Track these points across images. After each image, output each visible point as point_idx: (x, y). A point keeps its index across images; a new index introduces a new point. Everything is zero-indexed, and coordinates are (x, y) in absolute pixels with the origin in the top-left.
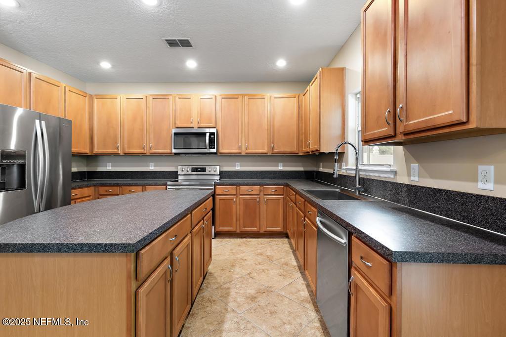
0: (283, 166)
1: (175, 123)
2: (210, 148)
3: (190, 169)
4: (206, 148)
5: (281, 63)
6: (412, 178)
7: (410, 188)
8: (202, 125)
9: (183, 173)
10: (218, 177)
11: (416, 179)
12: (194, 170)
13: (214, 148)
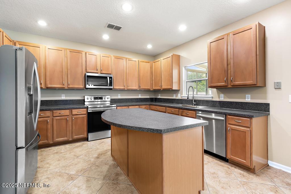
0: (141, 96)
1: (86, 70)
2: (110, 86)
3: (93, 98)
4: (107, 86)
5: (149, 47)
6: (221, 99)
7: (220, 102)
8: (103, 72)
9: (88, 100)
10: (109, 102)
11: (223, 99)
12: (95, 98)
13: (112, 86)
